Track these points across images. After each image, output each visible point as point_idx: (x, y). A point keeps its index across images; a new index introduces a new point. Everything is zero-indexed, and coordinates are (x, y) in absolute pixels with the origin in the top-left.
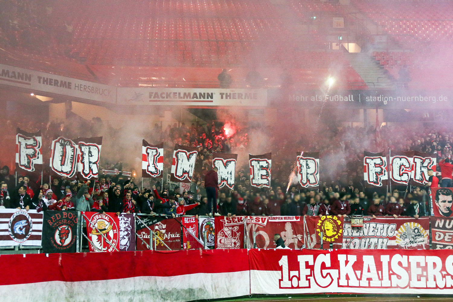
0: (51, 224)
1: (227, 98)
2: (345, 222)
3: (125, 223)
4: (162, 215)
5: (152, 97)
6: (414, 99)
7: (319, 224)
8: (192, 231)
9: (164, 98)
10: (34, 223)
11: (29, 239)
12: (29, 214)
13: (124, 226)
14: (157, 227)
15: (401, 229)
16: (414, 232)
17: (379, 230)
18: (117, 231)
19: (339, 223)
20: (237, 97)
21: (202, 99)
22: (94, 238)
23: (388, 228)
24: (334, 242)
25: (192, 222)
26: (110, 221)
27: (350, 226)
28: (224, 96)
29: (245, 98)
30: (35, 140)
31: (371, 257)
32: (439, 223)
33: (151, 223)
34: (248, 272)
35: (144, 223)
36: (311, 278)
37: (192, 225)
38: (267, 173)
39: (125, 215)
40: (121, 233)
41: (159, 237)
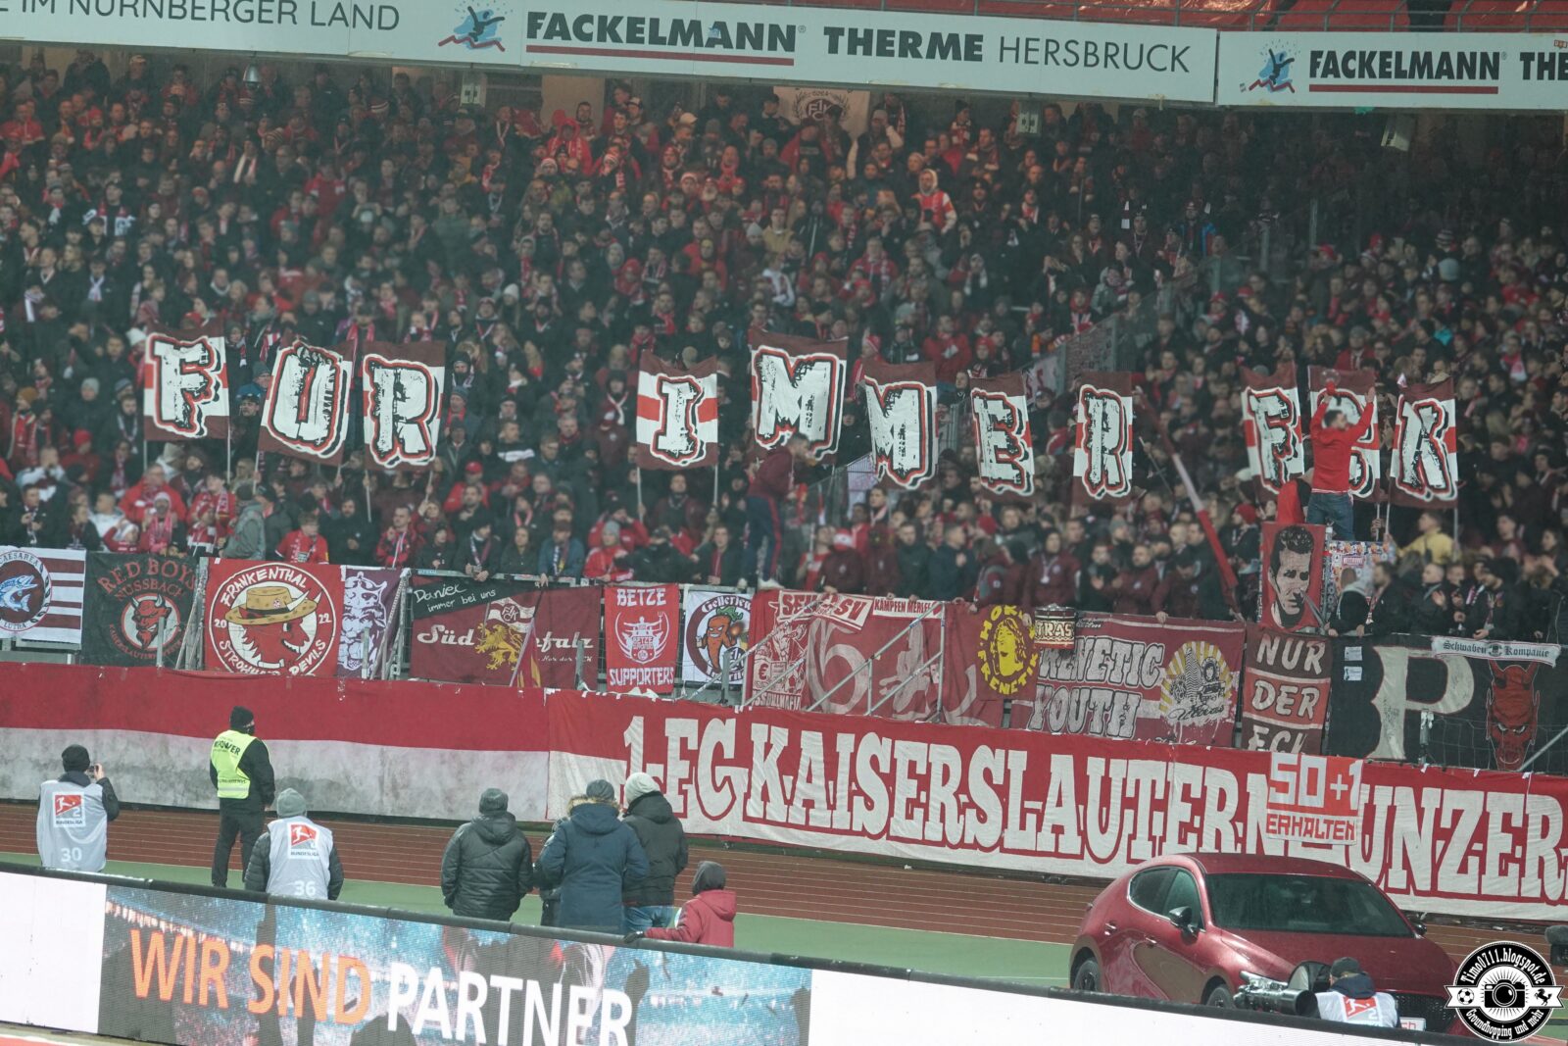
0: (108, 587)
1: (1541, 76)
3: (367, 597)
4: (517, 577)
5: (1319, 71)
7: (984, 635)
8: (651, 631)
9: (1352, 73)
12: (45, 561)
13: (364, 603)
14: (495, 614)
15: (1176, 666)
16: (1205, 674)
17: (1120, 662)
18: (331, 618)
22: (237, 634)
23: (1143, 657)
24: (1015, 696)
25: (649, 603)
26: (310, 589)
28: (1534, 67)
30: (206, 348)
31: (818, 736)
32: (1268, 650)
33: (471, 599)
34: (542, 755)
35: (440, 600)
36: (690, 788)
37: (650, 614)
38: (1012, 441)
39: (368, 574)
40: (347, 624)
41: (503, 645)
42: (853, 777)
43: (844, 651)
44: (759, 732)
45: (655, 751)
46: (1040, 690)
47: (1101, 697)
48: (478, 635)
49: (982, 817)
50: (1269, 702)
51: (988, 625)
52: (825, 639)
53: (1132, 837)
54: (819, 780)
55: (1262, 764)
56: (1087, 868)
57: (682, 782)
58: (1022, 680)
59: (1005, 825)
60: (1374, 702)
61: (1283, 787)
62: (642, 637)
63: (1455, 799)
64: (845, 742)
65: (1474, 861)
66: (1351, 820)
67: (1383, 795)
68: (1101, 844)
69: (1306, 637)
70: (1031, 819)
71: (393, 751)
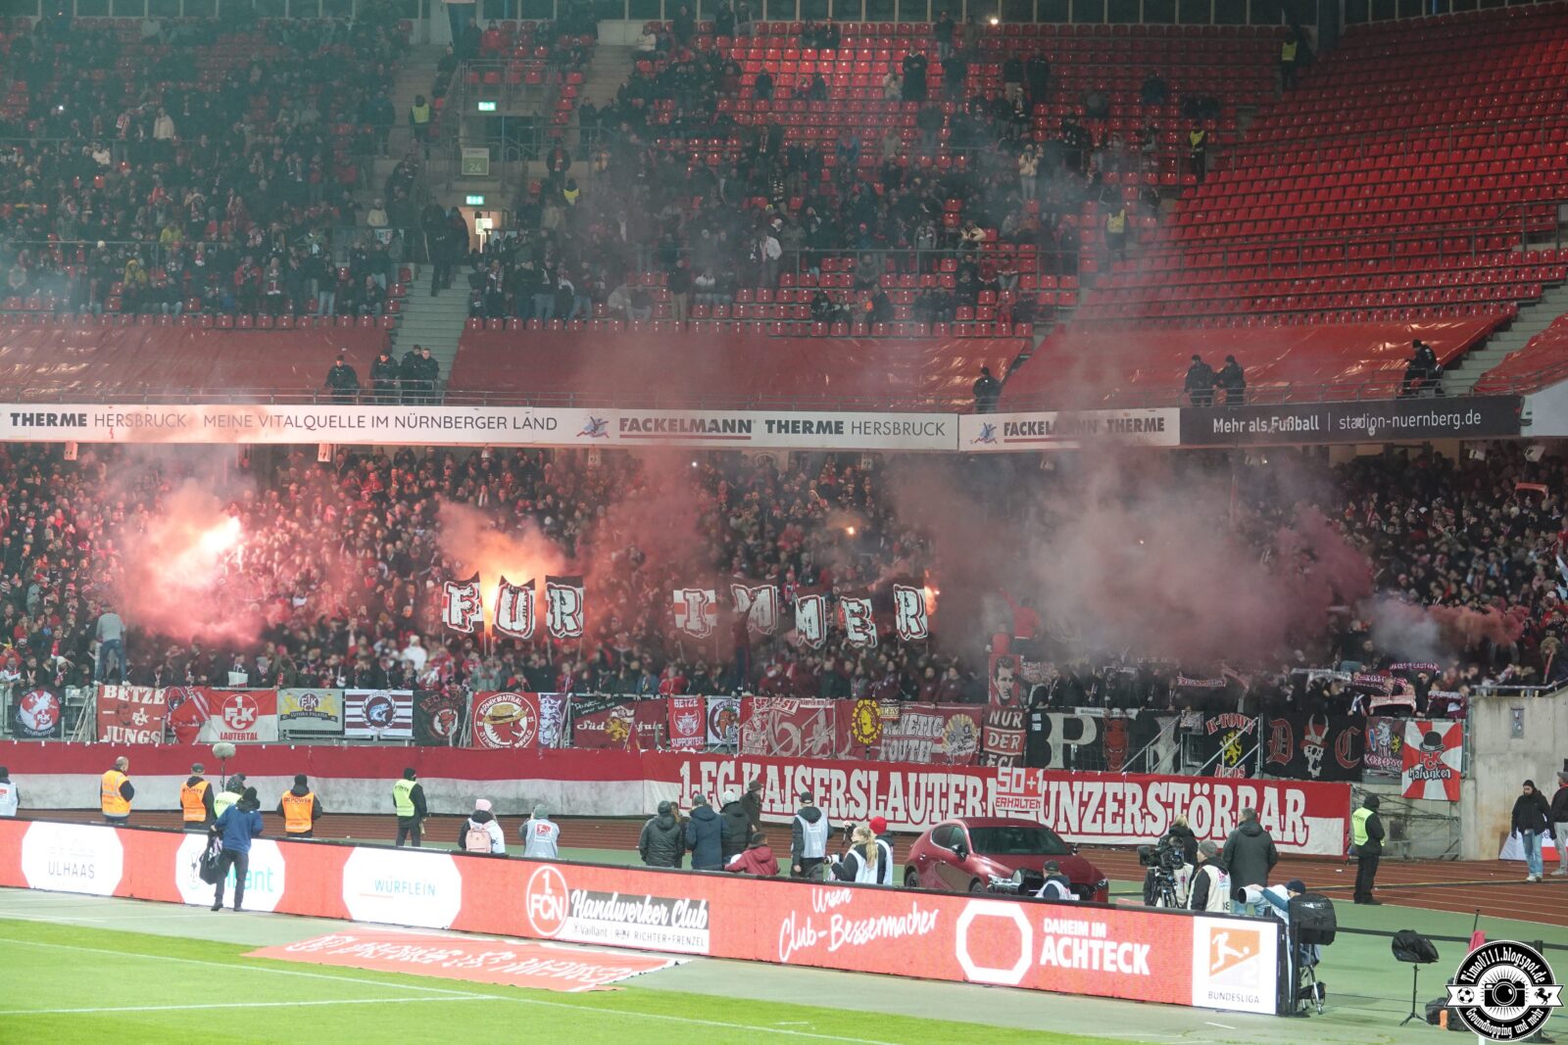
0: (424, 708)
1: (1117, 431)
3: (551, 708)
4: (625, 696)
5: (1009, 432)
6: (1421, 420)
7: (855, 715)
8: (691, 719)
9: (1025, 433)
10: (399, 707)
11: (391, 727)
12: (393, 697)
13: (550, 711)
14: (614, 714)
15: (950, 727)
16: (964, 730)
17: (922, 726)
18: (534, 719)
19: (879, 712)
20: (1133, 428)
22: (488, 729)
23: (933, 723)
25: (690, 706)
26: (523, 705)
29: (1146, 430)
30: (472, 588)
31: (776, 768)
32: (995, 717)
33: (603, 707)
34: (641, 782)
35: (587, 708)
36: (714, 796)
37: (691, 711)
38: (864, 623)
39: (551, 697)
40: (542, 721)
41: (619, 729)
42: (793, 787)
43: (787, 725)
44: (746, 767)
45: (696, 777)
46: (883, 741)
47: (914, 743)
48: (606, 725)
49: (857, 804)
50: (996, 743)
51: (856, 710)
52: (777, 720)
53: (932, 811)
54: (777, 789)
55: (994, 773)
56: (909, 828)
57: (709, 793)
58: (875, 736)
59: (869, 808)
60: (1049, 740)
61: (1003, 784)
62: (687, 723)
63: (1089, 786)
64: (788, 770)
65: (1099, 817)
66: (1039, 799)
67: (1054, 786)
68: (916, 815)
69: (1013, 710)
70: (882, 804)
71: (567, 783)
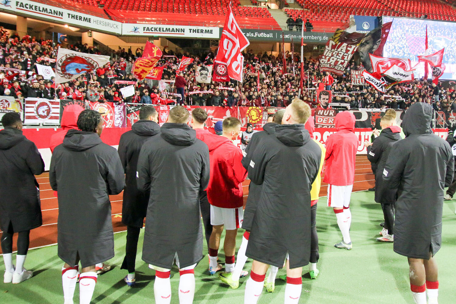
1: (193, 32)
2: (264, 111)
3: (119, 109)
5: (145, 30)
7: (248, 112)
8: (166, 115)
9: (153, 31)
10: (53, 108)
11: (50, 119)
13: (118, 111)
18: (113, 115)
19: (260, 111)
20: (200, 32)
21: (178, 32)
24: (257, 123)
26: (108, 108)
27: (267, 113)
28: (192, 31)
29: (205, 33)
32: (321, 112)
33: (137, 109)
35: (132, 110)
40: (116, 116)
50: (321, 121)
51: (248, 111)
62: (164, 116)
69: (330, 110)
